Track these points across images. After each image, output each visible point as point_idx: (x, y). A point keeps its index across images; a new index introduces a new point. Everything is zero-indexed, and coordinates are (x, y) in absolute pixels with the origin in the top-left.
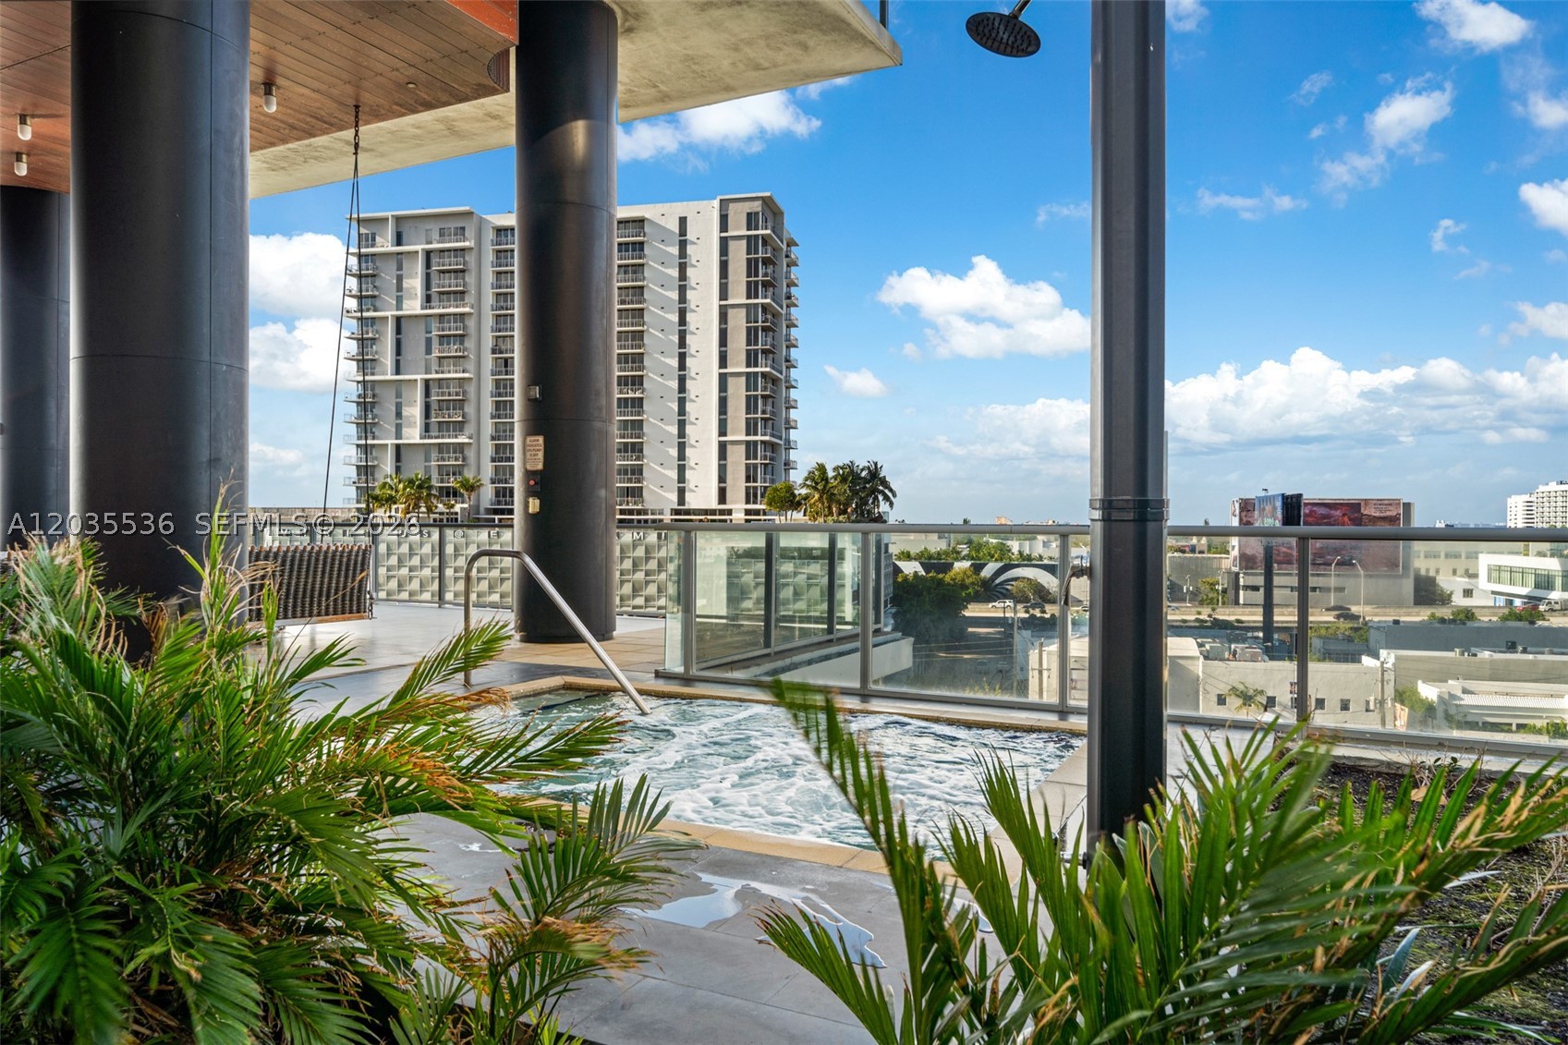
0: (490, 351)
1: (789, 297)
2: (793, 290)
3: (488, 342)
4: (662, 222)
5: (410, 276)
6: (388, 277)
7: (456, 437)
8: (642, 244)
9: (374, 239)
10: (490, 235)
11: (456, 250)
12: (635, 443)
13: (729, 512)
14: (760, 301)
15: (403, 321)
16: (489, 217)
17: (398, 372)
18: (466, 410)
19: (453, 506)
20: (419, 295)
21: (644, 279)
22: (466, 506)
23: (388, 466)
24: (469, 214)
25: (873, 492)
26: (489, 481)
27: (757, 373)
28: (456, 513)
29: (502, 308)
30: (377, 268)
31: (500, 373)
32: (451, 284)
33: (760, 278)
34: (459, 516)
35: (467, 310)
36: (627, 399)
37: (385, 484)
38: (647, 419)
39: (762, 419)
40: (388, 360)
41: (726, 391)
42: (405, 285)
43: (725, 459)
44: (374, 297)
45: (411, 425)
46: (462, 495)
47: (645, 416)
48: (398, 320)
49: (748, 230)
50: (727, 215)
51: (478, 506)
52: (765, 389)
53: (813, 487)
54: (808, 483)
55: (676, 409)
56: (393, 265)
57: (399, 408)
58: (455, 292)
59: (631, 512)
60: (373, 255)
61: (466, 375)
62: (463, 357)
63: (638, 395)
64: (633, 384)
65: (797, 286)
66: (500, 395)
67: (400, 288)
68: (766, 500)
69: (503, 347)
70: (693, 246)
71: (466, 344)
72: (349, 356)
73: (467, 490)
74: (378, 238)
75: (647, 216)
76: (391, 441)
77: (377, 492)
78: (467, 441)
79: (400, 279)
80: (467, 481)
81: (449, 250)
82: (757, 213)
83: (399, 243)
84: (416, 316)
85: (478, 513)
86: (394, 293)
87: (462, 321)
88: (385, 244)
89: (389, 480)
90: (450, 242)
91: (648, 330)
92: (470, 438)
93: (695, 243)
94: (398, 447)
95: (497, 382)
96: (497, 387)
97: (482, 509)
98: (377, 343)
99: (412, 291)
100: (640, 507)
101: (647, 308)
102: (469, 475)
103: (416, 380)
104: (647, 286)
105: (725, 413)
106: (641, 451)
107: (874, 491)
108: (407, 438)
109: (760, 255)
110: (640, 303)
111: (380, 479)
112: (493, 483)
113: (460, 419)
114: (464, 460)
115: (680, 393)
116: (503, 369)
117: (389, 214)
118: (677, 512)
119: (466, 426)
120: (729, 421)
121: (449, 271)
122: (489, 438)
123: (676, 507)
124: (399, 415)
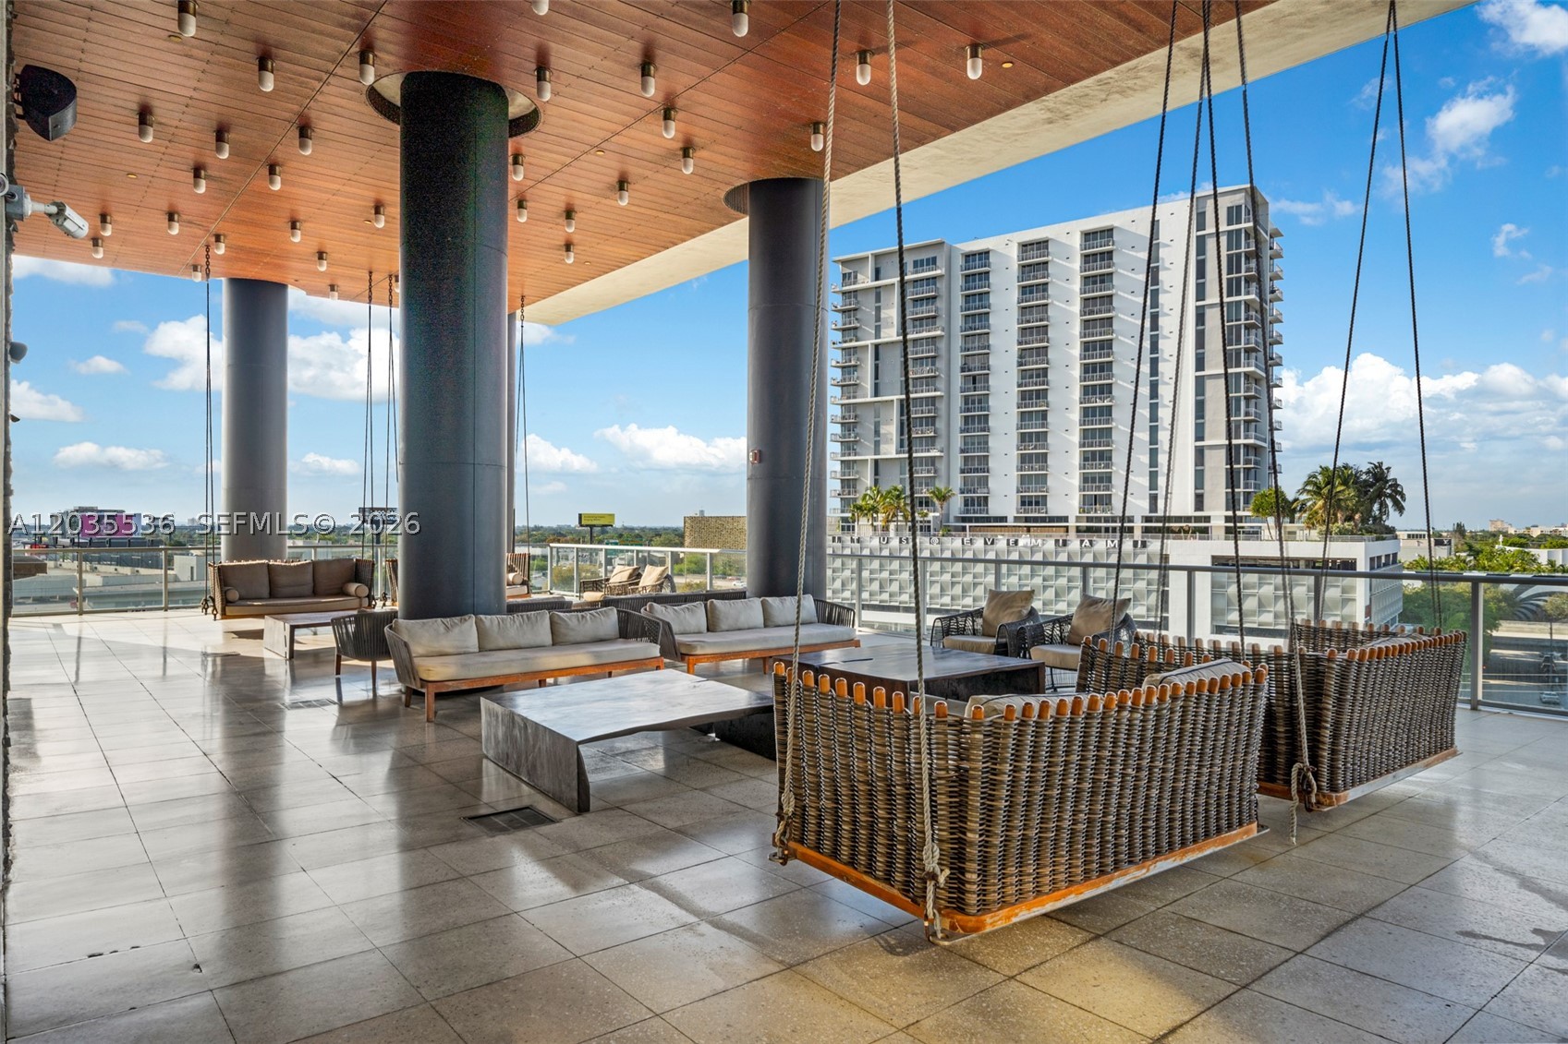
0: (959, 370)
1: (1273, 292)
2: (1277, 284)
3: (957, 362)
4: (1132, 228)
5: (888, 307)
6: (868, 308)
7: (928, 451)
8: (1110, 253)
9: (856, 277)
10: (959, 261)
11: (928, 279)
12: (1103, 451)
13: (1207, 519)
14: (1243, 297)
15: (880, 347)
16: (958, 246)
17: (876, 394)
18: (937, 425)
19: (926, 515)
20: (895, 323)
21: (1113, 287)
22: (937, 514)
23: (867, 479)
24: (942, 243)
25: (1379, 496)
26: (958, 491)
27: (1240, 373)
28: (929, 522)
29: (971, 329)
30: (858, 303)
31: (969, 390)
32: (924, 311)
33: (1243, 273)
34: (932, 524)
35: (938, 333)
36: (1095, 407)
37: (866, 495)
38: (1116, 427)
39: (1245, 421)
40: (868, 384)
41: (1203, 394)
42: (883, 315)
43: (1203, 465)
44: (856, 328)
45: (889, 441)
46: (933, 505)
47: (1114, 424)
48: (877, 347)
49: (1228, 225)
50: (1204, 213)
51: (948, 515)
52: (1247, 389)
53: (1315, 492)
54: (1309, 488)
55: (1148, 416)
56: (872, 298)
57: (877, 425)
58: (928, 318)
59: (1098, 519)
60: (855, 291)
61: (938, 393)
62: (935, 377)
63: (1106, 403)
64: (1101, 393)
65: (1281, 278)
66: (968, 410)
67: (878, 319)
68: (1251, 507)
69: (971, 366)
70: (1166, 249)
71: (937, 365)
72: (835, 382)
73: (939, 499)
74: (859, 276)
75: (1116, 224)
76: (870, 457)
77: (860, 502)
78: (938, 454)
79: (878, 310)
80: (938, 490)
81: (922, 280)
82: (1239, 207)
83: (877, 278)
84: (892, 343)
85: (948, 521)
86: (874, 324)
87: (934, 344)
88: (865, 280)
89: (869, 492)
90: (923, 271)
91: (1117, 337)
92: (942, 451)
93: (1168, 246)
94: (876, 461)
95: (966, 399)
96: (966, 403)
97: (952, 518)
98: (859, 369)
99: (889, 320)
100: (1109, 514)
101: (1117, 316)
102: (941, 485)
103: (892, 401)
104: (1116, 294)
105: (1203, 417)
106: (1110, 459)
107: (1380, 494)
108: (885, 454)
109: (1243, 249)
110: (1109, 311)
111: (861, 490)
112: (962, 492)
113: (932, 434)
114: (935, 472)
115: (1151, 398)
116: (971, 386)
117: (869, 253)
118: (1148, 519)
119: (938, 441)
120: (1207, 426)
121: (922, 299)
122: (958, 450)
123: (1148, 514)
124: (877, 433)
